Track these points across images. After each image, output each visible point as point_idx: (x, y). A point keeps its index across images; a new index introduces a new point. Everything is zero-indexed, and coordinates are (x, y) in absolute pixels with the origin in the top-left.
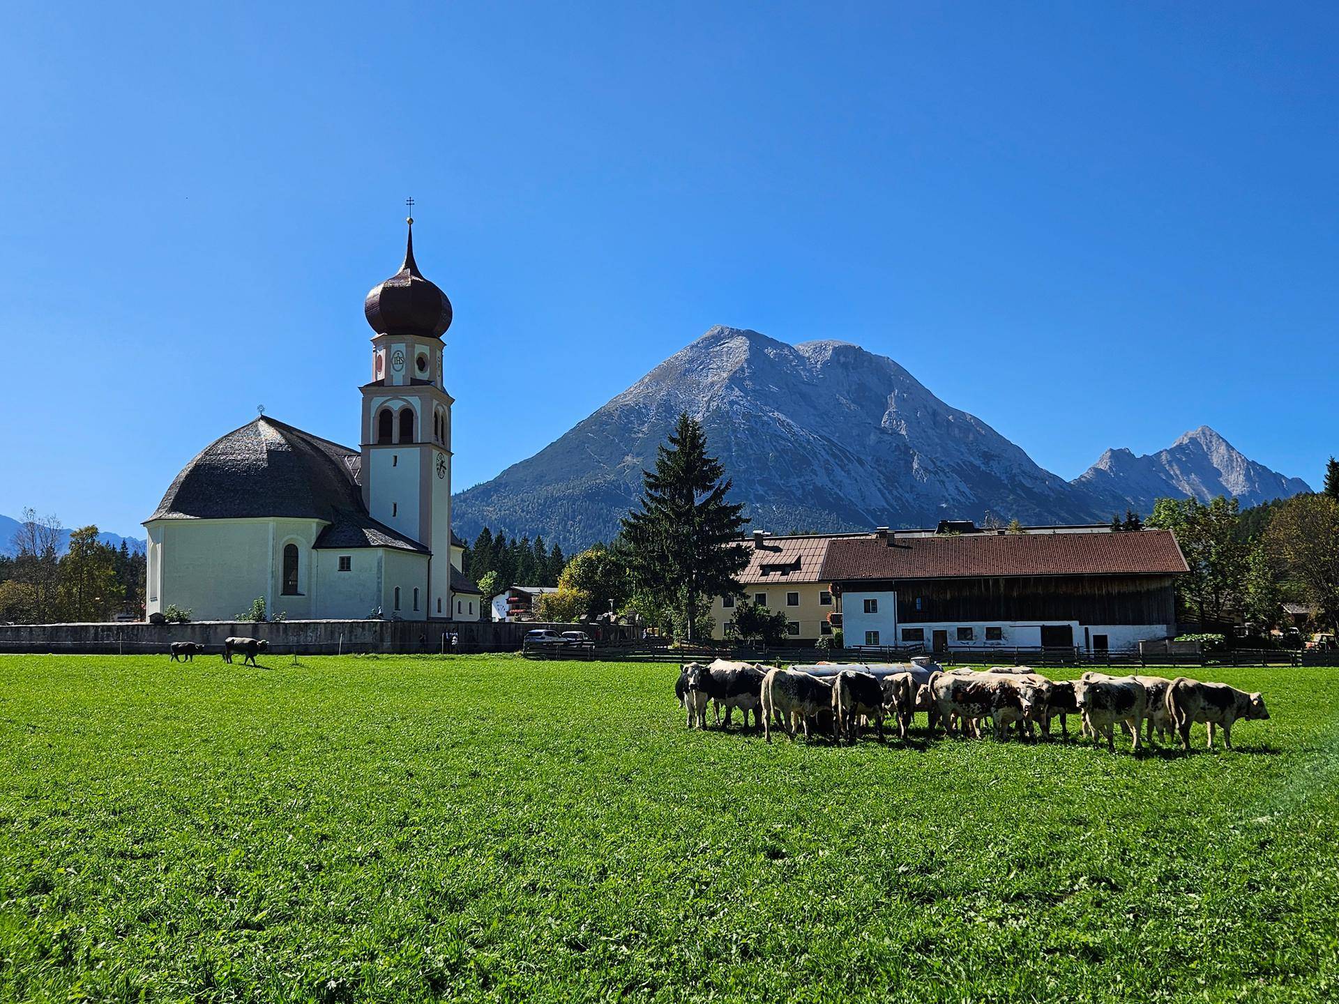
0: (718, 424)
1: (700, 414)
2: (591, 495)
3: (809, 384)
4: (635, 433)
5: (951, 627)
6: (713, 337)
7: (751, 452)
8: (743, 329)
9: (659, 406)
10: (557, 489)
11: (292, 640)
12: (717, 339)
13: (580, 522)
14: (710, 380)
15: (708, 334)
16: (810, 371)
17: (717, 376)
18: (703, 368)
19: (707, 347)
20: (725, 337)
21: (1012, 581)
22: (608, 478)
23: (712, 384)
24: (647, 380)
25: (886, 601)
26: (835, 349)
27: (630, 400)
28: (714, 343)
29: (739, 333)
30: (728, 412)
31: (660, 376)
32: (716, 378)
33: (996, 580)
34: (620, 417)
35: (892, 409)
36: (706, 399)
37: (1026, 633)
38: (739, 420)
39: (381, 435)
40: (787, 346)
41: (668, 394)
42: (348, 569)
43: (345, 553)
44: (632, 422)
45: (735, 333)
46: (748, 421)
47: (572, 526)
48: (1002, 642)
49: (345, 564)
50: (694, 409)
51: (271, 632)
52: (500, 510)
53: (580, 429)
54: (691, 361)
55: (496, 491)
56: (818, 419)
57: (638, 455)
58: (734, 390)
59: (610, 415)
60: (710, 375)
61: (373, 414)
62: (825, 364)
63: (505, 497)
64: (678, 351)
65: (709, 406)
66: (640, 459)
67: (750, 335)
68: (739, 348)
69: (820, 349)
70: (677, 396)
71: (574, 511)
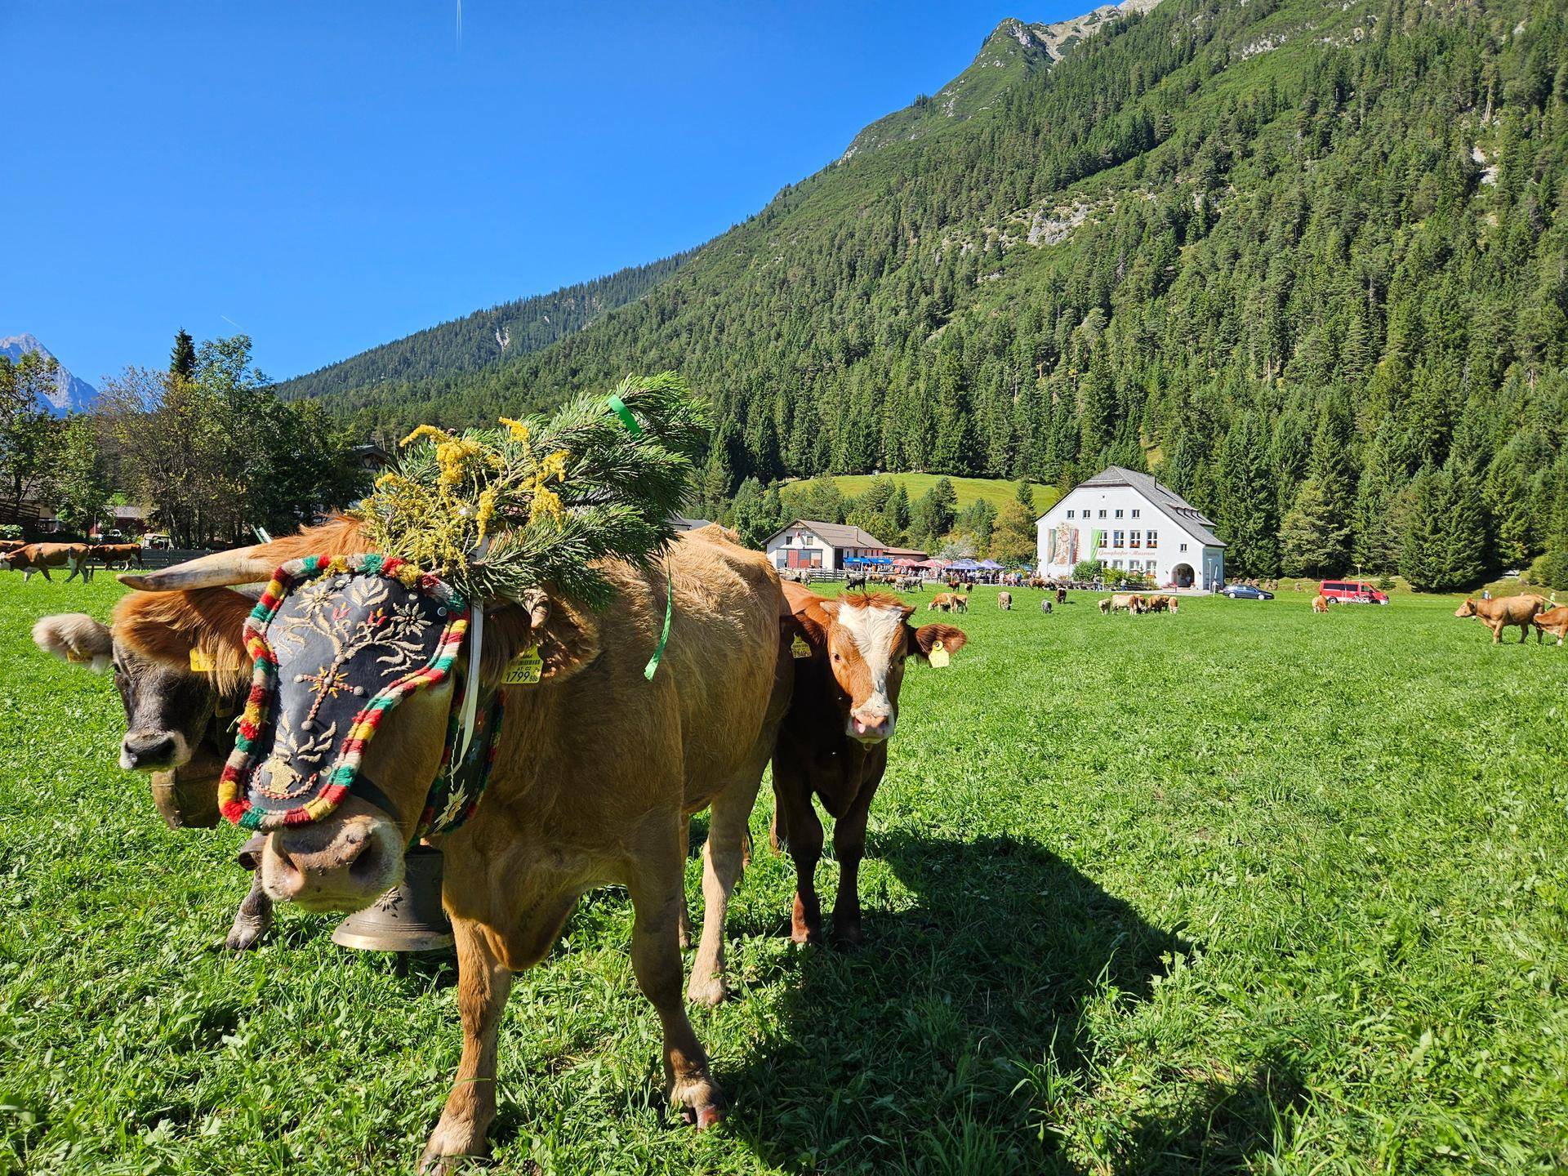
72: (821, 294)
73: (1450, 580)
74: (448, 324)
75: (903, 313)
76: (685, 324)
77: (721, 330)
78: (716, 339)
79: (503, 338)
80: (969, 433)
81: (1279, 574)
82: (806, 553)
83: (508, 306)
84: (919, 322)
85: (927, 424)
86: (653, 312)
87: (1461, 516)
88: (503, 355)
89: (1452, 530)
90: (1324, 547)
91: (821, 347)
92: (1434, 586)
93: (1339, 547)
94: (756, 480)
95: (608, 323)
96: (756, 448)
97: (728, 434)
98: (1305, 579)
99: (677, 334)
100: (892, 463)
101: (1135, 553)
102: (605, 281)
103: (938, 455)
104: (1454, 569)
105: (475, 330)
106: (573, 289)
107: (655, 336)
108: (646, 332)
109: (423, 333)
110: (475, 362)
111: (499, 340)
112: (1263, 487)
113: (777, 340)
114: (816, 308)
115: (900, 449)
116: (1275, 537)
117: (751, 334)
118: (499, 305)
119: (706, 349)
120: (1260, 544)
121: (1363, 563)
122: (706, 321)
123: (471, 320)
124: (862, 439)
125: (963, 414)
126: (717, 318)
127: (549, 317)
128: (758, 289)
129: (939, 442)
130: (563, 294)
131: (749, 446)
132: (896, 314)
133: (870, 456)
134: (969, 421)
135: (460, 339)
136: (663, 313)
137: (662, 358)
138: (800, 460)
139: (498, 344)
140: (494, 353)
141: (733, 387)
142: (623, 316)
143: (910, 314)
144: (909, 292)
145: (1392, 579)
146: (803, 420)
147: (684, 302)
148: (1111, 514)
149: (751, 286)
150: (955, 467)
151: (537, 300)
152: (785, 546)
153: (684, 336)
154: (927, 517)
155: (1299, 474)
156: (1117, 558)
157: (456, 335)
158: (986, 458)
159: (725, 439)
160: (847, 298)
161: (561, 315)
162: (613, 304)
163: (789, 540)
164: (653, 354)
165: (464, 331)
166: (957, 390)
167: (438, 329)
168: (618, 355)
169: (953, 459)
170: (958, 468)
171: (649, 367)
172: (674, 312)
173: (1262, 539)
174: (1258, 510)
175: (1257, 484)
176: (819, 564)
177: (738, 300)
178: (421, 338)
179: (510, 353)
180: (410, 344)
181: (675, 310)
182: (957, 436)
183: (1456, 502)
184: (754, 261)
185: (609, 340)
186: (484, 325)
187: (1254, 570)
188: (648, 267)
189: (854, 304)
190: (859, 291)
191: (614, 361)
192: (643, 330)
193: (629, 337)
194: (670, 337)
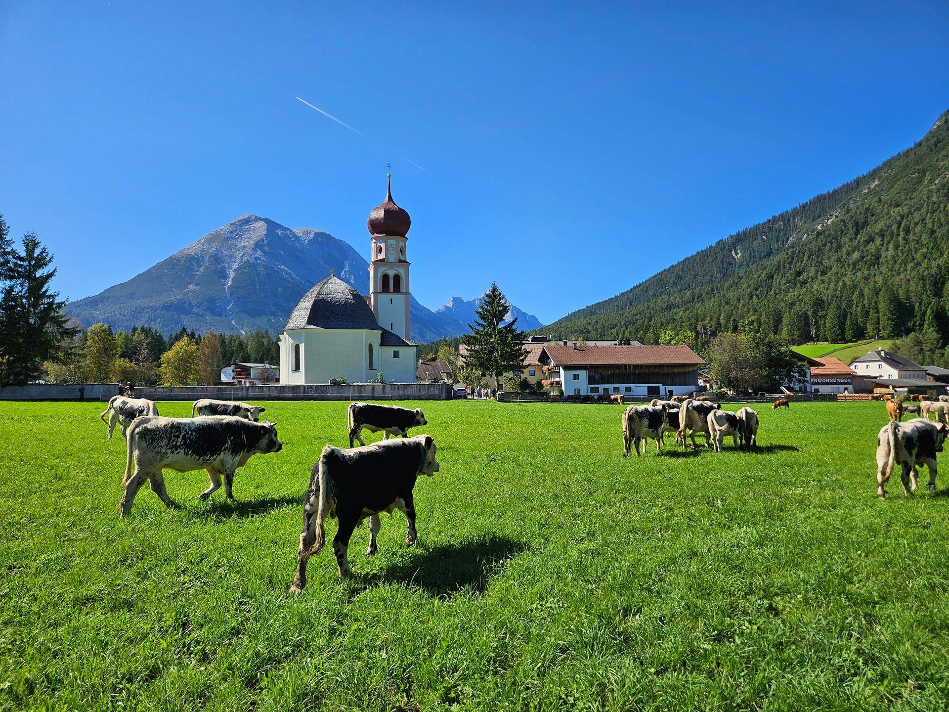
0: (248, 270)
1: (237, 264)
2: (167, 307)
3: (301, 252)
4: (195, 271)
5: (610, 387)
6: (244, 220)
7: (267, 287)
8: (263, 217)
9: (211, 257)
10: (143, 302)
11: (402, 393)
12: (247, 221)
13: (159, 323)
14: (243, 244)
15: (241, 218)
16: (302, 244)
17: (248, 241)
18: (238, 238)
19: (241, 225)
20: (252, 221)
21: (636, 366)
22: (178, 297)
23: (244, 247)
24: (203, 241)
25: (583, 374)
26: (315, 233)
27: (192, 252)
28: (245, 223)
29: (260, 219)
30: (254, 264)
31: (211, 240)
32: (246, 243)
33: (630, 365)
34: (185, 261)
35: (347, 269)
36: (240, 255)
37: (641, 389)
38: (261, 269)
39: (383, 287)
40: (289, 229)
41: (217, 250)
42: (398, 357)
43: (396, 349)
44: (193, 265)
45: (258, 219)
46: (266, 269)
47: (154, 325)
48: (632, 393)
49: (396, 355)
50: (233, 260)
51: (391, 389)
52: (104, 314)
53: (159, 266)
54: (231, 233)
55: (102, 302)
56: (306, 272)
57: (197, 285)
58: (257, 251)
59: (179, 260)
60: (243, 242)
61: (379, 276)
62: (310, 241)
63: (108, 306)
64: (223, 226)
65: (242, 259)
66: (199, 287)
67: (267, 221)
68: (261, 228)
69: (307, 233)
70: (222, 252)
71: (155, 316)
74: (702, 251)
76: (876, 231)
77: (907, 231)
78: (904, 239)
79: (736, 254)
83: (738, 234)
86: (850, 225)
88: (737, 265)
97: (935, 309)
99: (871, 239)
102: (804, 206)
105: (719, 252)
106: (781, 216)
107: (855, 243)
108: (847, 240)
109: (688, 259)
110: (720, 271)
111: (734, 255)
118: (733, 234)
119: (897, 247)
122: (894, 227)
123: (716, 247)
126: (903, 224)
127: (766, 236)
128: (934, 199)
130: (775, 220)
135: (710, 259)
136: (857, 225)
137: (863, 257)
139: (733, 258)
140: (732, 264)
141: (926, 273)
147: (873, 215)
149: (928, 198)
151: (757, 227)
153: (878, 241)
157: (708, 257)
159: (932, 312)
161: (774, 233)
162: (811, 219)
164: (856, 255)
165: (712, 254)
167: (696, 255)
168: (828, 259)
172: (866, 223)
177: (919, 209)
178: (687, 262)
179: (742, 263)
180: (681, 267)
184: (928, 177)
185: (820, 249)
186: (724, 247)
188: (835, 191)
191: (826, 263)
192: (845, 239)
193: (835, 245)
194: (867, 242)
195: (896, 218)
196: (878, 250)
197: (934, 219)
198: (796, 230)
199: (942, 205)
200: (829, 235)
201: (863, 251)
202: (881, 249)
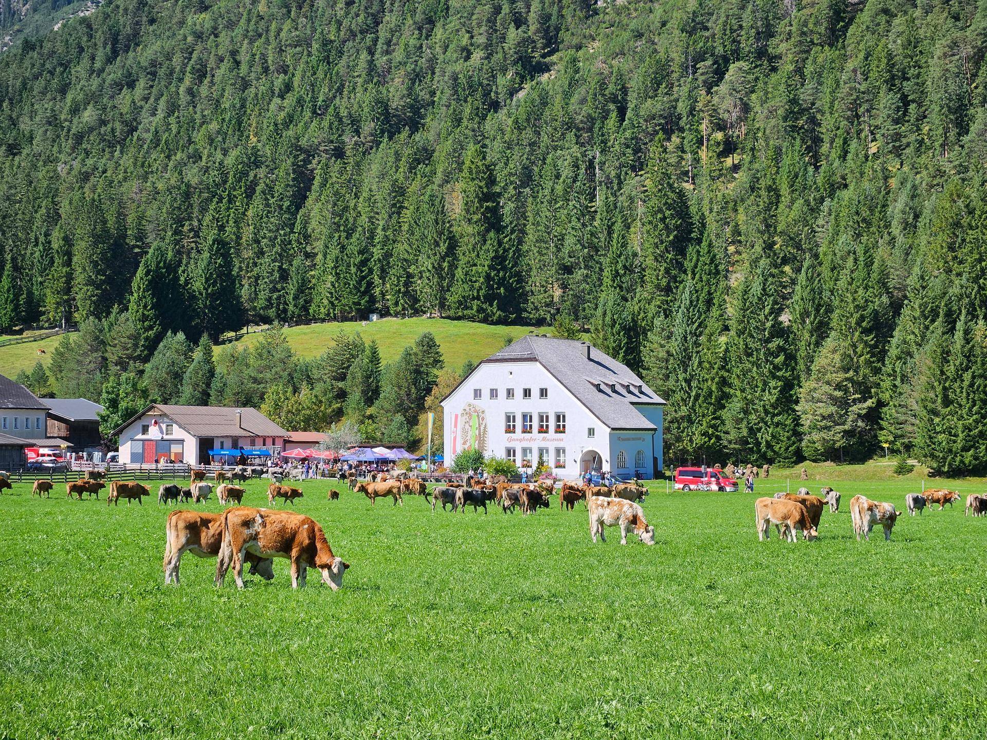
72: (360, 19)
73: (962, 462)
75: (477, 56)
76: (144, 64)
77: (201, 74)
78: (190, 91)
80: (499, 260)
81: (800, 458)
82: (164, 445)
84: (504, 70)
85: (443, 248)
86: (99, 37)
87: (972, 385)
89: (964, 402)
90: (843, 424)
91: (344, 113)
92: (946, 469)
93: (860, 423)
94: (181, 336)
95: (23, 56)
96: (198, 285)
97: (153, 267)
98: (828, 463)
100: (396, 304)
101: (544, 439)
103: (458, 291)
104: (965, 449)
107: (96, 83)
108: (83, 74)
112: (781, 349)
113: (282, 97)
114: (350, 44)
115: (406, 284)
116: (794, 411)
117: (246, 85)
119: (173, 108)
120: (776, 420)
121: (891, 443)
122: (177, 60)
124: (353, 270)
125: (492, 234)
126: (195, 55)
129: (459, 273)
131: (187, 282)
132: (467, 58)
133: (364, 293)
134: (500, 243)
136: (115, 41)
138: (269, 299)
142: (47, 46)
143: (488, 57)
144: (491, 21)
145: (910, 462)
146: (273, 240)
147: (152, 21)
148: (519, 393)
150: (480, 310)
152: (140, 436)
154: (400, 387)
155: (821, 331)
156: (526, 444)
158: (524, 296)
159: (147, 274)
160: (398, 29)
163: (145, 430)
164: (89, 115)
166: (481, 201)
168: (33, 114)
169: (478, 298)
170: (484, 310)
171: (79, 138)
172: (134, 40)
173: (778, 415)
174: (774, 377)
175: (772, 345)
176: (180, 458)
177: (231, 25)
181: (136, 34)
182: (483, 267)
183: (967, 368)
185: (24, 84)
187: (770, 454)
189: (409, 37)
190: (419, 17)
191: (25, 125)
192: (80, 70)
193: (55, 82)
194: (118, 86)
195: (185, 38)
196: (136, 109)
197: (254, 55)
198: (13, 24)
199: (273, 26)
200: (52, 53)
201: (104, 109)
202: (142, 107)
